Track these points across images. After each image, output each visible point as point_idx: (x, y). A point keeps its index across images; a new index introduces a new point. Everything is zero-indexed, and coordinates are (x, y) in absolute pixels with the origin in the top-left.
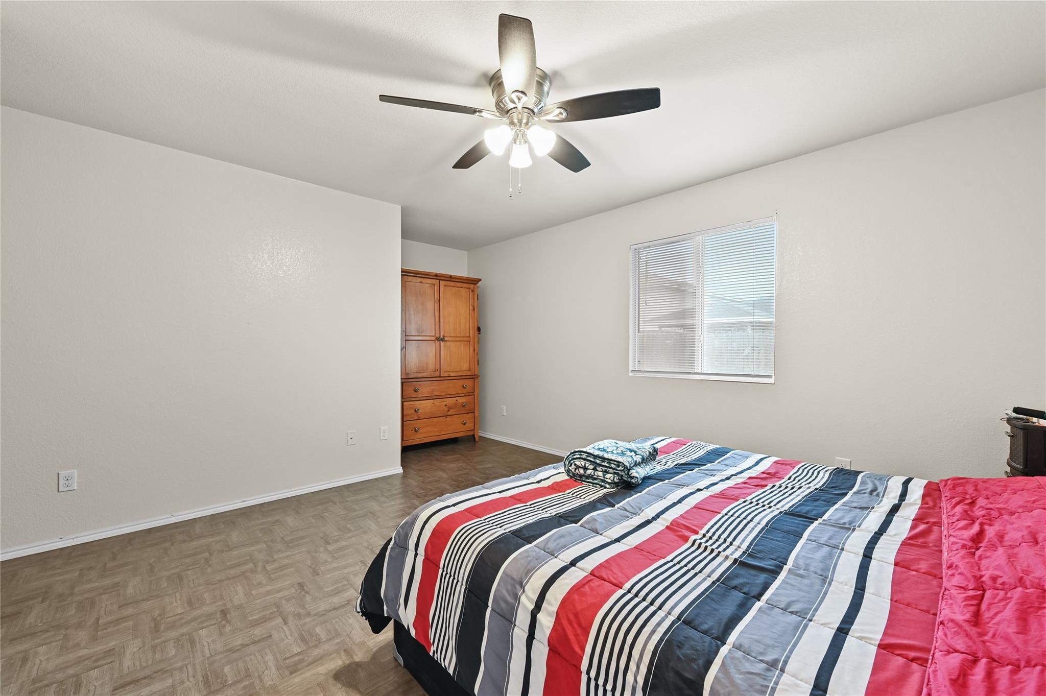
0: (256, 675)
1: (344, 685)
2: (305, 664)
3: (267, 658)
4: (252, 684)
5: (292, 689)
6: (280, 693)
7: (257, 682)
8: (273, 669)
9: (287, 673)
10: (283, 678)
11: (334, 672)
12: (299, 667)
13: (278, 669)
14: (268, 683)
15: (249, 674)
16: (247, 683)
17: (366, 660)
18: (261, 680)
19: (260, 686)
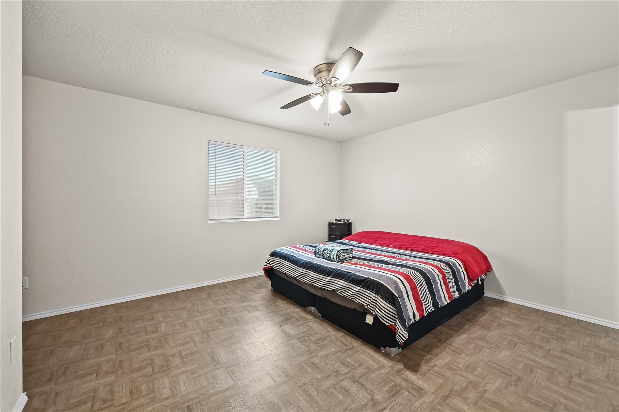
0: (431, 405)
1: (419, 367)
2: (413, 386)
3: (418, 405)
4: (438, 404)
5: (431, 385)
6: (436, 389)
7: (436, 402)
8: (423, 398)
9: (423, 391)
10: (427, 392)
11: (414, 373)
12: (417, 388)
13: (423, 396)
14: (433, 397)
15: (433, 409)
16: (438, 406)
17: (402, 364)
18: (433, 401)
19: (437, 399)
